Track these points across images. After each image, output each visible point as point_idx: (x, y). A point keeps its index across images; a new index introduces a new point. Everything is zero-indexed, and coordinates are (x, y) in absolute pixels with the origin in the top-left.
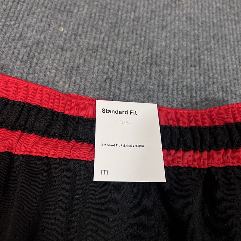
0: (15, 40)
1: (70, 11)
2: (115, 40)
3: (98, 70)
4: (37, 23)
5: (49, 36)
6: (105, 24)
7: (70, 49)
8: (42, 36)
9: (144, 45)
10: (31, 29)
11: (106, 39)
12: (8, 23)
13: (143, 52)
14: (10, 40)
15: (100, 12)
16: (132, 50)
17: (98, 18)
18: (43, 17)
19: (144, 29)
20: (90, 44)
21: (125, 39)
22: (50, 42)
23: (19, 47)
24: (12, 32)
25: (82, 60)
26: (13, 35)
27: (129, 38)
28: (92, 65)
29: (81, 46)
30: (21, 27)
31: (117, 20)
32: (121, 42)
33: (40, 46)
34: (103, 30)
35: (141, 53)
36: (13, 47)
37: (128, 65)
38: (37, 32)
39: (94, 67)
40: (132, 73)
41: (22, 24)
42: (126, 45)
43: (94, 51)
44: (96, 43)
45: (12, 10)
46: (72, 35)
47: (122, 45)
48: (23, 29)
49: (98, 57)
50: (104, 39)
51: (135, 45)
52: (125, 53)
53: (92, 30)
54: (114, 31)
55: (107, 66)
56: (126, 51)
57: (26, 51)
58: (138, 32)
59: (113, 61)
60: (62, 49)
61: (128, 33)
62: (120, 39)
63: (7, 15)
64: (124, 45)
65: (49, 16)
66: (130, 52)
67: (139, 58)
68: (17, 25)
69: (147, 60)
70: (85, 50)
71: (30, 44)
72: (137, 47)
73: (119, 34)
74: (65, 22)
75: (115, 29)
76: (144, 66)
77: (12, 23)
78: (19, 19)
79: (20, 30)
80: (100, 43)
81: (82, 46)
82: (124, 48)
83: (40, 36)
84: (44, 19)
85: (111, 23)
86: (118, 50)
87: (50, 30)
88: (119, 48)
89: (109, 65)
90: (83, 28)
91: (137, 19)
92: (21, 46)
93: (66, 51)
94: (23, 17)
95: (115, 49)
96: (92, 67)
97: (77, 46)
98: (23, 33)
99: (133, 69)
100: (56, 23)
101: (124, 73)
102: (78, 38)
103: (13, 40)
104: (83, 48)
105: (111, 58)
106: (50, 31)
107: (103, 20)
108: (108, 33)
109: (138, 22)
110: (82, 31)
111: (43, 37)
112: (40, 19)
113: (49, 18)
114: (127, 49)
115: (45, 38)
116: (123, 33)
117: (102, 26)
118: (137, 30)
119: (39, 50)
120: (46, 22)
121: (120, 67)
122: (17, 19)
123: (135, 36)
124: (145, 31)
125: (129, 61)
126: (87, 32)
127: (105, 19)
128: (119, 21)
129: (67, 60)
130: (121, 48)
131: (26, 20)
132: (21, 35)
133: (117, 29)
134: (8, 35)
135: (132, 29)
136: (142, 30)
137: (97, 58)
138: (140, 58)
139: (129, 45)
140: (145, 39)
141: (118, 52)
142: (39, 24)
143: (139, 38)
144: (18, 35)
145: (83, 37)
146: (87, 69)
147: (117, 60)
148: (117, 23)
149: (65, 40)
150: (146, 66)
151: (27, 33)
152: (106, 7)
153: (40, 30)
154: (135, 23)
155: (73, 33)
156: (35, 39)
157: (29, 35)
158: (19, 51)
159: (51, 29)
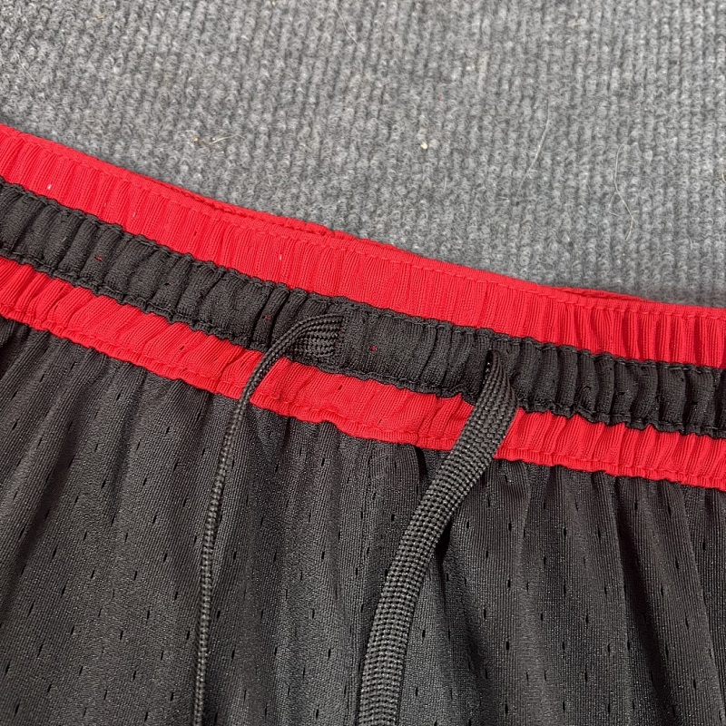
0: (306, 177)
1: (440, 77)
2: (570, 163)
3: (532, 257)
4: (355, 119)
5: (393, 161)
6: (540, 114)
7: (452, 197)
8: (374, 162)
9: (654, 175)
10: (343, 141)
11: (548, 161)
12: (282, 125)
13: (651, 197)
14: (295, 179)
15: (524, 75)
16: (621, 193)
17: (519, 94)
18: (371, 98)
19: (651, 121)
20: (504, 178)
21: (600, 158)
22: (395, 179)
23: (320, 198)
24: (297, 154)
25: (486, 230)
26: (299, 163)
27: (612, 155)
28: (513, 245)
29: (479, 185)
30: (316, 135)
31: (572, 99)
32: (588, 167)
33: (371, 192)
34: (536, 132)
35: (646, 201)
36: (303, 199)
37: (613, 239)
38: (358, 149)
39: (519, 248)
40: (623, 262)
41: (318, 128)
42: (604, 177)
43: (516, 199)
44: (519, 174)
45: (288, 84)
46: (452, 153)
47: (591, 177)
48: (321, 143)
49: (529, 217)
50: (540, 160)
51: (628, 174)
52: (601, 202)
53: (505, 132)
54: (567, 134)
55: (555, 246)
56: (605, 194)
57: (338, 210)
58: (635, 133)
59: (569, 227)
60: (430, 198)
61: (606, 139)
62: (585, 159)
63: (276, 99)
64: (598, 179)
65: (387, 97)
66: (617, 199)
67: (641, 214)
68: (306, 129)
69: (664, 223)
70: (491, 197)
71: (345, 186)
72: (634, 181)
73: (579, 141)
74: (431, 112)
75: (569, 126)
76: (656, 240)
77: (293, 124)
78: (309, 112)
79: (316, 145)
80: (531, 173)
81: (483, 187)
82: (597, 188)
83: (369, 160)
84: (374, 107)
85: (557, 108)
86: (583, 194)
87: (394, 141)
88: (584, 188)
89: (560, 242)
90: (480, 128)
91: (629, 91)
92: (325, 195)
93: (441, 203)
94: (317, 104)
95: (573, 190)
96: (514, 251)
97: (468, 188)
98: (324, 154)
99: (625, 250)
100: (407, 116)
101: (604, 264)
102: (471, 162)
103: (303, 177)
104: (485, 192)
105: (563, 220)
106: (392, 146)
107: (533, 99)
108: (550, 143)
109: (632, 99)
110: (480, 139)
111: (377, 163)
112: (362, 108)
113: (387, 102)
114: (606, 188)
115: (381, 166)
116: (593, 138)
117: (532, 118)
118: (631, 129)
119: (370, 206)
120: (379, 115)
121: (592, 245)
122: (303, 110)
123: (626, 147)
124: (655, 129)
125: (614, 225)
126: (493, 141)
127: (540, 96)
128: (578, 100)
129: (447, 232)
130: (590, 185)
131: (327, 112)
132: (320, 162)
133: (575, 127)
134: (288, 162)
135: (617, 124)
136: (645, 125)
137: (525, 221)
138: (645, 217)
139: (610, 178)
140: (655, 155)
141: (582, 200)
142: (362, 124)
143: (637, 153)
144: (312, 162)
145: (484, 159)
146: (501, 255)
147: (581, 226)
148: (573, 107)
149: (437, 170)
150: (661, 239)
151: (335, 153)
152: (538, 56)
153: (366, 142)
154: (625, 103)
155: (456, 145)
156: (355, 169)
157: (339, 160)
158: (320, 209)
159: (395, 136)
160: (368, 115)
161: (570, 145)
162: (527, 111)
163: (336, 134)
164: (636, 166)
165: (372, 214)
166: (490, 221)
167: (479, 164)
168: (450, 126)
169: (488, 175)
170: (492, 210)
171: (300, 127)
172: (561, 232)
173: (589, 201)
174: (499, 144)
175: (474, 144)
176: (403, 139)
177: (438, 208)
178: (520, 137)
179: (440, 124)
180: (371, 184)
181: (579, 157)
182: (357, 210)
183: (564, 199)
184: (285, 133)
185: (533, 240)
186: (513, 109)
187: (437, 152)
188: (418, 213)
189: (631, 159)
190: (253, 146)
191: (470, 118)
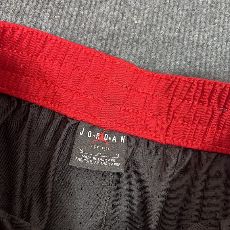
160: (115, 10)
161: (191, 24)
162: (176, 11)
163: (102, 16)
164: (216, 33)
165: (114, 48)
166: (160, 52)
167: (156, 30)
168: (146, 15)
169: (160, 34)
170: (161, 47)
171: (89, 13)
172: (186, 57)
173: (197, 46)
174: (164, 23)
175: (155, 23)
176: (128, 19)
177: (140, 46)
178: (172, 20)
179: (142, 14)
180: (115, 36)
181: (195, 29)
182: (109, 45)
183: (188, 44)
184: (82, 16)
185: (176, 60)
186: (170, 10)
187: (141, 25)
188: (132, 48)
189: (214, 31)
190: (70, 20)
191: (154, 12)
